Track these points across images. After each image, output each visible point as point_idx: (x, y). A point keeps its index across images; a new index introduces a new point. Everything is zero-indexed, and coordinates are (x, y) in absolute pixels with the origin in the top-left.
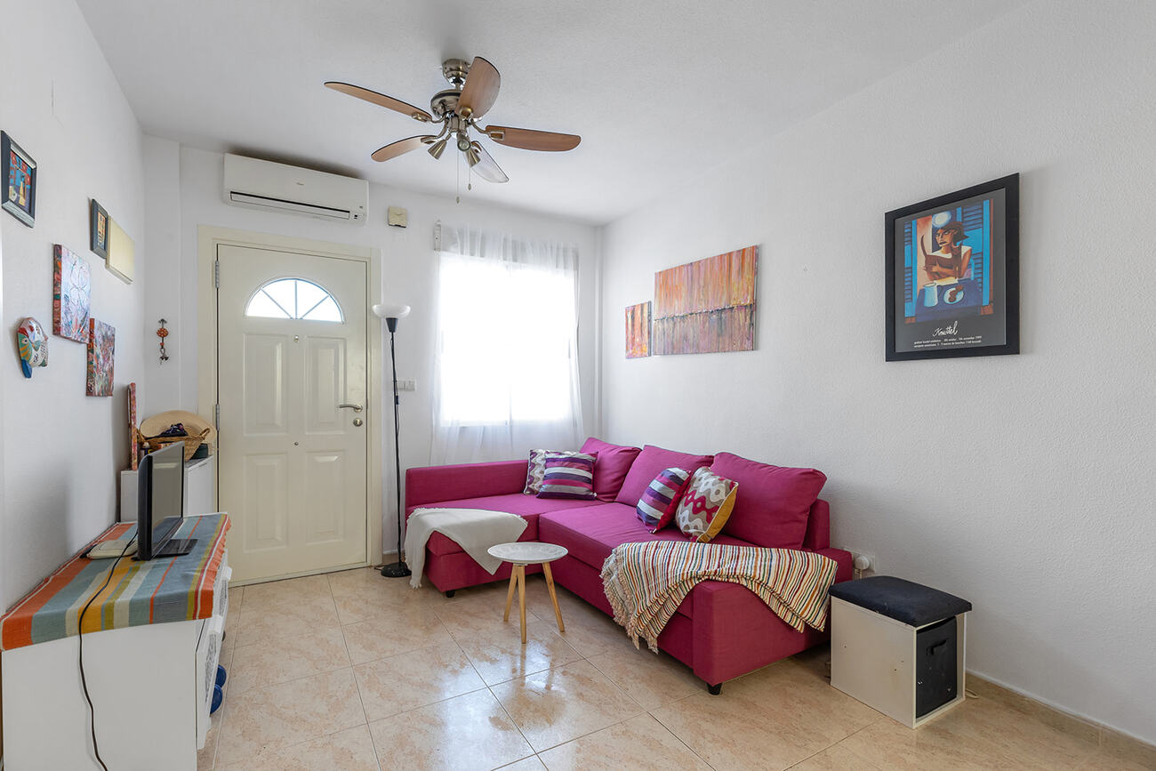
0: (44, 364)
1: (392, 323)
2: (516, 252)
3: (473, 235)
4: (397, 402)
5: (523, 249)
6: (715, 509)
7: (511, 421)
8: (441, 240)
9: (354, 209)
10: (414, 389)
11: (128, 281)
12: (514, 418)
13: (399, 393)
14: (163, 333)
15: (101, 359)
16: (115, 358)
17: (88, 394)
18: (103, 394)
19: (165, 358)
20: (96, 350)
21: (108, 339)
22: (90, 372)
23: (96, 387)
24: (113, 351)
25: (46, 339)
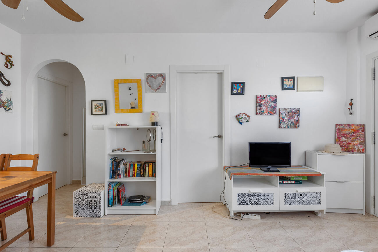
0: (248, 121)
11: (320, 91)
14: (351, 104)
15: (287, 118)
16: (300, 117)
17: (279, 128)
18: (288, 127)
19: (352, 114)
20: (281, 116)
21: (293, 112)
22: (279, 122)
23: (282, 126)
24: (299, 115)
25: (249, 116)
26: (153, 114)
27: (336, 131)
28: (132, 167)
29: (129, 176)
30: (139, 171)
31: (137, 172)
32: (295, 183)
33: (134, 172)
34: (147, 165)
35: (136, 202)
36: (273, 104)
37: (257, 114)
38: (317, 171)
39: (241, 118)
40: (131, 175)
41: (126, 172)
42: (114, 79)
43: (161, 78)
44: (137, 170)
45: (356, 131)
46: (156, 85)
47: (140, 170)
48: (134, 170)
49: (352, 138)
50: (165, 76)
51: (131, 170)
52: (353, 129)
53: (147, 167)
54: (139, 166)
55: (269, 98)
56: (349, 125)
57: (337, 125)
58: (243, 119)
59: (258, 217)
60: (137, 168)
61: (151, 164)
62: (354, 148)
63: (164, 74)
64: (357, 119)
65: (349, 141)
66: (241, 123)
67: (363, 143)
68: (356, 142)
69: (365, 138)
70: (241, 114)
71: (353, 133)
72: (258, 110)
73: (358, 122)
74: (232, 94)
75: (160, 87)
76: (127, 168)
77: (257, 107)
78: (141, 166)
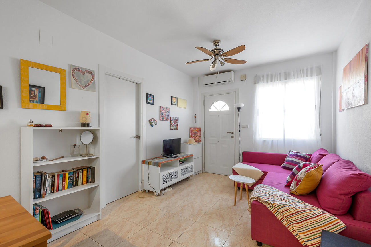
0: (156, 125)
1: (239, 109)
2: (286, 77)
3: (267, 76)
4: (240, 132)
5: (289, 74)
6: (300, 181)
7: (284, 139)
8: (257, 81)
9: (229, 80)
10: (248, 128)
11: (186, 108)
12: (286, 138)
13: (240, 129)
14: (195, 117)
15: (173, 123)
16: (179, 123)
17: (170, 129)
18: (174, 129)
19: (196, 122)
20: (171, 122)
21: (176, 120)
22: (170, 126)
23: (172, 128)
24: (178, 122)
25: (156, 121)
26: (87, 114)
27: (190, 132)
28: (61, 178)
29: (58, 190)
30: (71, 181)
31: (68, 182)
32: (182, 163)
33: (64, 183)
34: (81, 172)
35: (69, 218)
36: (168, 114)
37: (160, 120)
38: (189, 153)
39: (153, 122)
40: (60, 188)
41: (54, 186)
42: (20, 58)
43: (90, 75)
44: (69, 180)
45: (198, 131)
46: (85, 82)
47: (73, 180)
48: (64, 181)
49: (196, 135)
50: (95, 74)
51: (61, 182)
52: (197, 130)
53: (80, 175)
54: (71, 175)
55: (166, 109)
56: (195, 128)
57: (190, 128)
58: (153, 123)
59: (170, 189)
60: (69, 177)
61: (85, 170)
62: (197, 140)
63: (93, 71)
64: (198, 125)
65: (195, 137)
66: (152, 126)
67: (200, 137)
68: (198, 137)
69: (201, 135)
70: (152, 119)
71: (197, 132)
72: (161, 117)
73: (198, 127)
74: (147, 103)
75: (89, 84)
76: (54, 181)
77: (160, 114)
78: (73, 174)
